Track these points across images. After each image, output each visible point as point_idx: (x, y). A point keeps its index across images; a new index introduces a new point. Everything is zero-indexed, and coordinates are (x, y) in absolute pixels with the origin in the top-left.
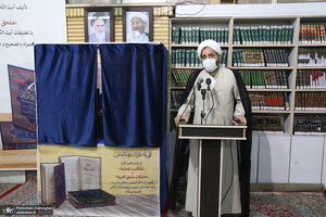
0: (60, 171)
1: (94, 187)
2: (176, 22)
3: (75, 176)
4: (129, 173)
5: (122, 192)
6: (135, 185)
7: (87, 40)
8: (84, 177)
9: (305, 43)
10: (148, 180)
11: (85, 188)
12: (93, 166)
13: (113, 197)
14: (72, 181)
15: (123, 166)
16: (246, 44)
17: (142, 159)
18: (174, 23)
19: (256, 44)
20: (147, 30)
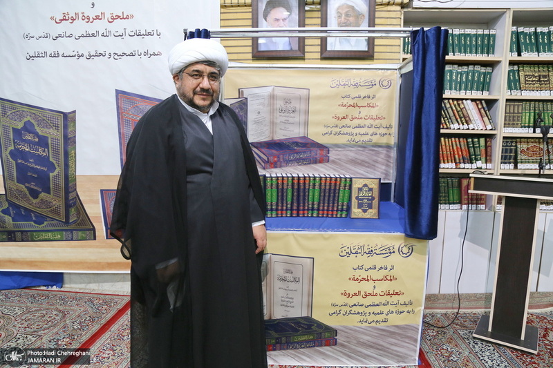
4: (367, 287)
6: (377, 309)
10: (402, 299)
13: (332, 331)
15: (358, 274)
16: (528, 55)
18: (407, 18)
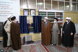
0: (24, 38)
1: (31, 40)
2: (39, 12)
3: (27, 39)
4: (36, 37)
5: (35, 40)
6: (37, 39)
7: (24, 15)
8: (29, 39)
9: (57, 16)
10: (39, 38)
11: (29, 41)
12: (30, 36)
13: (34, 41)
14: (27, 40)
16: (49, 16)
17: (39, 34)
18: (38, 12)
19: (50, 16)
20: (34, 13)
